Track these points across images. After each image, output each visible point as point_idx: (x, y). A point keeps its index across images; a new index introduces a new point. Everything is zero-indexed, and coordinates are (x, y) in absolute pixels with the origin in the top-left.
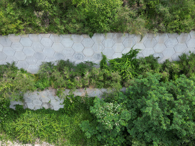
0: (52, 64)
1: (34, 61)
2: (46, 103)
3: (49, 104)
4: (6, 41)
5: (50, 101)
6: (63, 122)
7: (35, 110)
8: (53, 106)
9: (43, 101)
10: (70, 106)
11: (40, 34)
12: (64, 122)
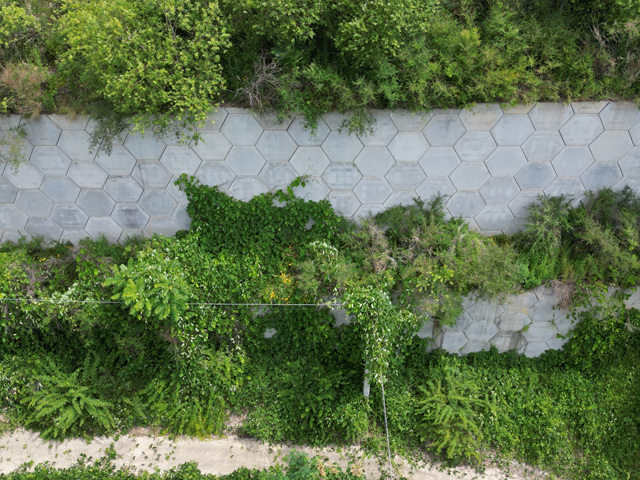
0: (567, 201)
1: (509, 192)
2: (509, 332)
3: (518, 335)
4: (447, 128)
5: (525, 328)
6: (570, 394)
7: (460, 355)
8: (527, 344)
9: (505, 327)
10: (599, 342)
11: (574, 104)
12: (573, 397)
